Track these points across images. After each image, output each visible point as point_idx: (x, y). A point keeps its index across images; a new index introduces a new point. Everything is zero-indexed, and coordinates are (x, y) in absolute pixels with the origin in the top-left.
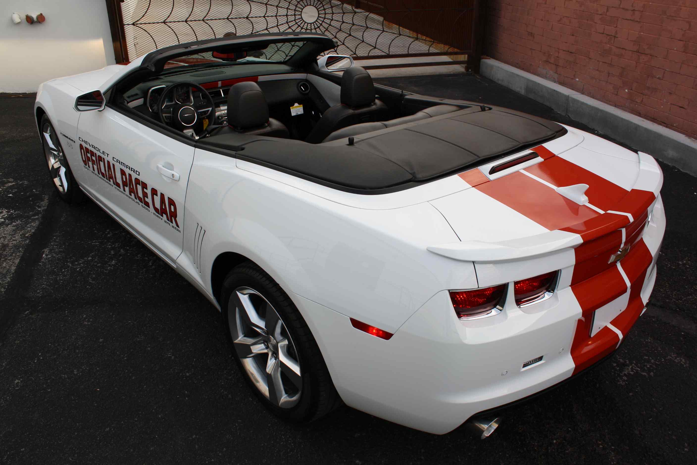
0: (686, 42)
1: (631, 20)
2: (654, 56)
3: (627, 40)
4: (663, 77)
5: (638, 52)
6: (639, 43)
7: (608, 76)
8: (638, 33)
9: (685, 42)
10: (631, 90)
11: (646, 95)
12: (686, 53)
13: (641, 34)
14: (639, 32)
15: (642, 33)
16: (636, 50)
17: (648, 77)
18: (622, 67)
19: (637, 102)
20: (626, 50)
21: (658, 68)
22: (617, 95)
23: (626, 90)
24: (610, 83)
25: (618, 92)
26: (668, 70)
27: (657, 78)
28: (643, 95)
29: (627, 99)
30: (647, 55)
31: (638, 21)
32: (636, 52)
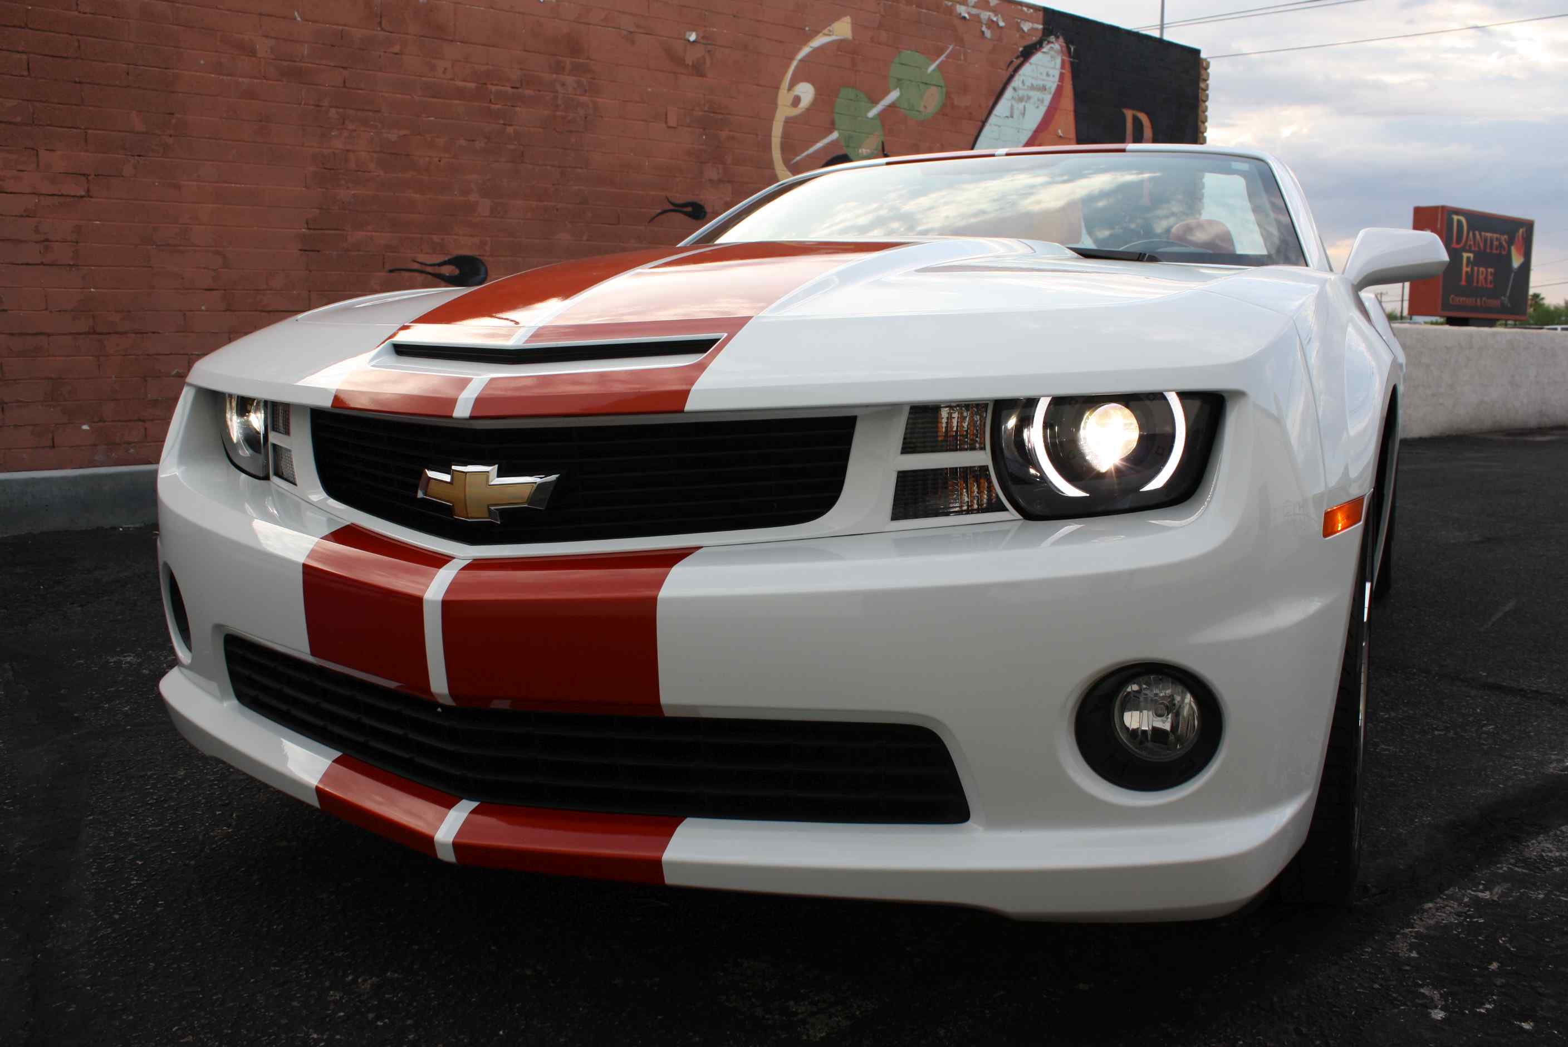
0: (225, 290)
1: (42, 264)
2: (147, 333)
3: (47, 312)
5: (95, 333)
6: (91, 313)
8: (80, 290)
9: (223, 292)
10: (101, 420)
11: (152, 420)
12: (233, 311)
13: (91, 292)
14: (83, 288)
15: (92, 290)
16: (87, 330)
17: (146, 381)
18: (49, 379)
19: (129, 443)
20: (49, 335)
21: (171, 354)
22: (54, 447)
23: (85, 427)
24: (16, 426)
25: (53, 439)
26: (197, 353)
27: (173, 376)
28: (144, 421)
29: (95, 445)
30: (126, 333)
31: (69, 265)
32: (89, 333)
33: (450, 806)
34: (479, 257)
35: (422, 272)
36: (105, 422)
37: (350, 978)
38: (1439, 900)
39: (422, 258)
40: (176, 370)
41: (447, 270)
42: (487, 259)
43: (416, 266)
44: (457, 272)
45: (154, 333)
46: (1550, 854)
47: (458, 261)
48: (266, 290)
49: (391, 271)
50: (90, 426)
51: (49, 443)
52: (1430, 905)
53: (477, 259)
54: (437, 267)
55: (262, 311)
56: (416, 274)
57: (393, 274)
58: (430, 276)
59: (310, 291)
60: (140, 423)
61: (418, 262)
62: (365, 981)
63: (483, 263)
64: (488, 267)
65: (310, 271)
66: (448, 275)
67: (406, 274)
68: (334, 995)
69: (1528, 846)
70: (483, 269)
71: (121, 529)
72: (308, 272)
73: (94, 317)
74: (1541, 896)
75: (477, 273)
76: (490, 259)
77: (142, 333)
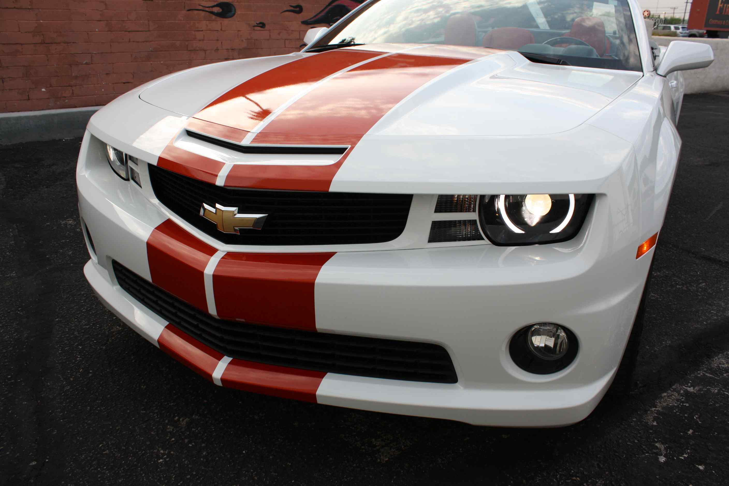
1: (15, 8)
2: (70, 43)
3: (20, 33)
4: (92, 61)
5: (44, 43)
7: (3, 82)
8: (35, 21)
9: (106, 21)
10: (51, 86)
11: (76, 86)
12: (112, 32)
13: (41, 22)
14: (37, 20)
15: (41, 21)
16: (40, 42)
17: (71, 67)
18: (24, 66)
19: (65, 97)
20: (22, 44)
21: (82, 53)
22: (29, 99)
23: (43, 90)
24: (10, 90)
25: (28, 95)
26: (95, 53)
27: (84, 64)
28: (71, 86)
29: (49, 98)
30: (59, 43)
31: (29, 8)
32: (41, 43)
33: (219, 359)
34: (232, 3)
35: (203, 11)
36: (52, 87)
37: (177, 418)
38: (669, 391)
39: (203, 3)
40: (85, 61)
41: (216, 10)
42: (235, 4)
43: (201, 8)
44: (221, 10)
45: (73, 43)
46: (723, 366)
47: (220, 5)
48: (127, 21)
49: (188, 10)
50: (45, 89)
51: (28, 98)
52: (665, 394)
53: (231, 4)
54: (210, 8)
55: (126, 31)
56: (201, 12)
57: (190, 12)
58: (207, 13)
59: (148, 21)
60: (70, 87)
61: (201, 6)
62: (183, 420)
63: (233, 5)
64: (236, 8)
65: (149, 11)
66: (216, 12)
67: (196, 12)
68: (170, 428)
69: (714, 360)
70: (233, 10)
71: (64, 140)
72: (147, 11)
73: (43, 35)
74: (716, 391)
75: (230, 11)
76: (237, 4)
77: (68, 43)
